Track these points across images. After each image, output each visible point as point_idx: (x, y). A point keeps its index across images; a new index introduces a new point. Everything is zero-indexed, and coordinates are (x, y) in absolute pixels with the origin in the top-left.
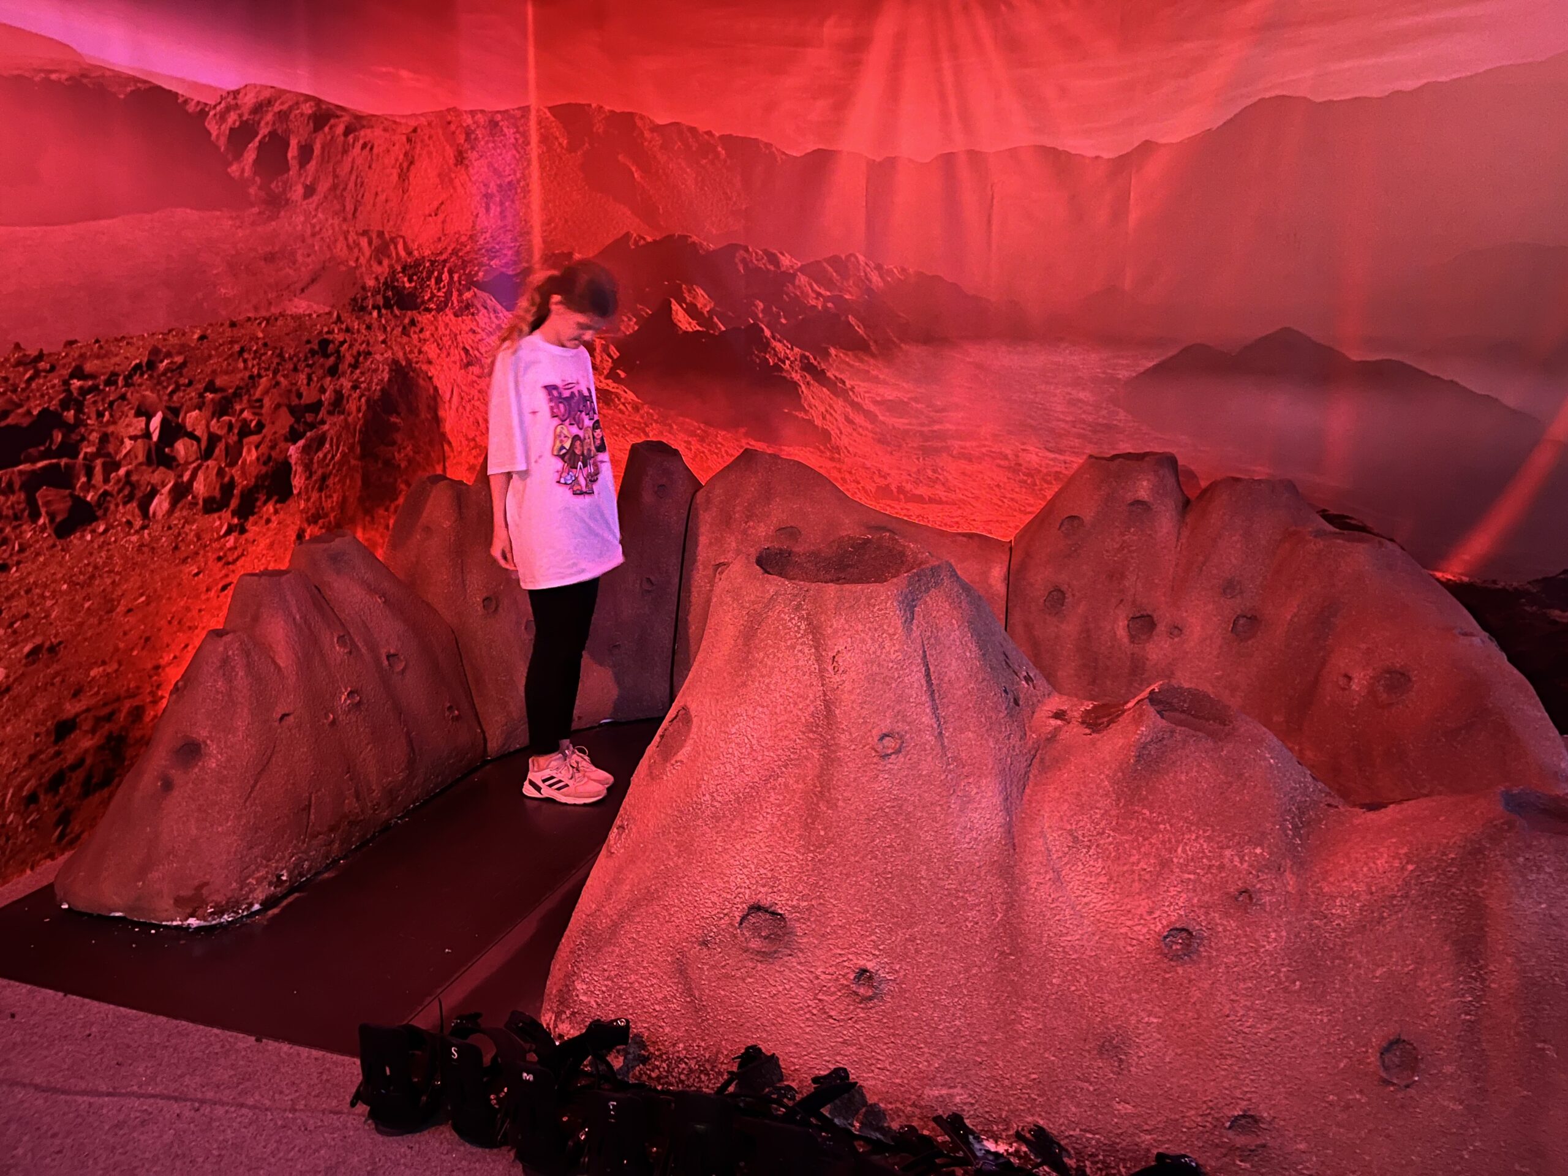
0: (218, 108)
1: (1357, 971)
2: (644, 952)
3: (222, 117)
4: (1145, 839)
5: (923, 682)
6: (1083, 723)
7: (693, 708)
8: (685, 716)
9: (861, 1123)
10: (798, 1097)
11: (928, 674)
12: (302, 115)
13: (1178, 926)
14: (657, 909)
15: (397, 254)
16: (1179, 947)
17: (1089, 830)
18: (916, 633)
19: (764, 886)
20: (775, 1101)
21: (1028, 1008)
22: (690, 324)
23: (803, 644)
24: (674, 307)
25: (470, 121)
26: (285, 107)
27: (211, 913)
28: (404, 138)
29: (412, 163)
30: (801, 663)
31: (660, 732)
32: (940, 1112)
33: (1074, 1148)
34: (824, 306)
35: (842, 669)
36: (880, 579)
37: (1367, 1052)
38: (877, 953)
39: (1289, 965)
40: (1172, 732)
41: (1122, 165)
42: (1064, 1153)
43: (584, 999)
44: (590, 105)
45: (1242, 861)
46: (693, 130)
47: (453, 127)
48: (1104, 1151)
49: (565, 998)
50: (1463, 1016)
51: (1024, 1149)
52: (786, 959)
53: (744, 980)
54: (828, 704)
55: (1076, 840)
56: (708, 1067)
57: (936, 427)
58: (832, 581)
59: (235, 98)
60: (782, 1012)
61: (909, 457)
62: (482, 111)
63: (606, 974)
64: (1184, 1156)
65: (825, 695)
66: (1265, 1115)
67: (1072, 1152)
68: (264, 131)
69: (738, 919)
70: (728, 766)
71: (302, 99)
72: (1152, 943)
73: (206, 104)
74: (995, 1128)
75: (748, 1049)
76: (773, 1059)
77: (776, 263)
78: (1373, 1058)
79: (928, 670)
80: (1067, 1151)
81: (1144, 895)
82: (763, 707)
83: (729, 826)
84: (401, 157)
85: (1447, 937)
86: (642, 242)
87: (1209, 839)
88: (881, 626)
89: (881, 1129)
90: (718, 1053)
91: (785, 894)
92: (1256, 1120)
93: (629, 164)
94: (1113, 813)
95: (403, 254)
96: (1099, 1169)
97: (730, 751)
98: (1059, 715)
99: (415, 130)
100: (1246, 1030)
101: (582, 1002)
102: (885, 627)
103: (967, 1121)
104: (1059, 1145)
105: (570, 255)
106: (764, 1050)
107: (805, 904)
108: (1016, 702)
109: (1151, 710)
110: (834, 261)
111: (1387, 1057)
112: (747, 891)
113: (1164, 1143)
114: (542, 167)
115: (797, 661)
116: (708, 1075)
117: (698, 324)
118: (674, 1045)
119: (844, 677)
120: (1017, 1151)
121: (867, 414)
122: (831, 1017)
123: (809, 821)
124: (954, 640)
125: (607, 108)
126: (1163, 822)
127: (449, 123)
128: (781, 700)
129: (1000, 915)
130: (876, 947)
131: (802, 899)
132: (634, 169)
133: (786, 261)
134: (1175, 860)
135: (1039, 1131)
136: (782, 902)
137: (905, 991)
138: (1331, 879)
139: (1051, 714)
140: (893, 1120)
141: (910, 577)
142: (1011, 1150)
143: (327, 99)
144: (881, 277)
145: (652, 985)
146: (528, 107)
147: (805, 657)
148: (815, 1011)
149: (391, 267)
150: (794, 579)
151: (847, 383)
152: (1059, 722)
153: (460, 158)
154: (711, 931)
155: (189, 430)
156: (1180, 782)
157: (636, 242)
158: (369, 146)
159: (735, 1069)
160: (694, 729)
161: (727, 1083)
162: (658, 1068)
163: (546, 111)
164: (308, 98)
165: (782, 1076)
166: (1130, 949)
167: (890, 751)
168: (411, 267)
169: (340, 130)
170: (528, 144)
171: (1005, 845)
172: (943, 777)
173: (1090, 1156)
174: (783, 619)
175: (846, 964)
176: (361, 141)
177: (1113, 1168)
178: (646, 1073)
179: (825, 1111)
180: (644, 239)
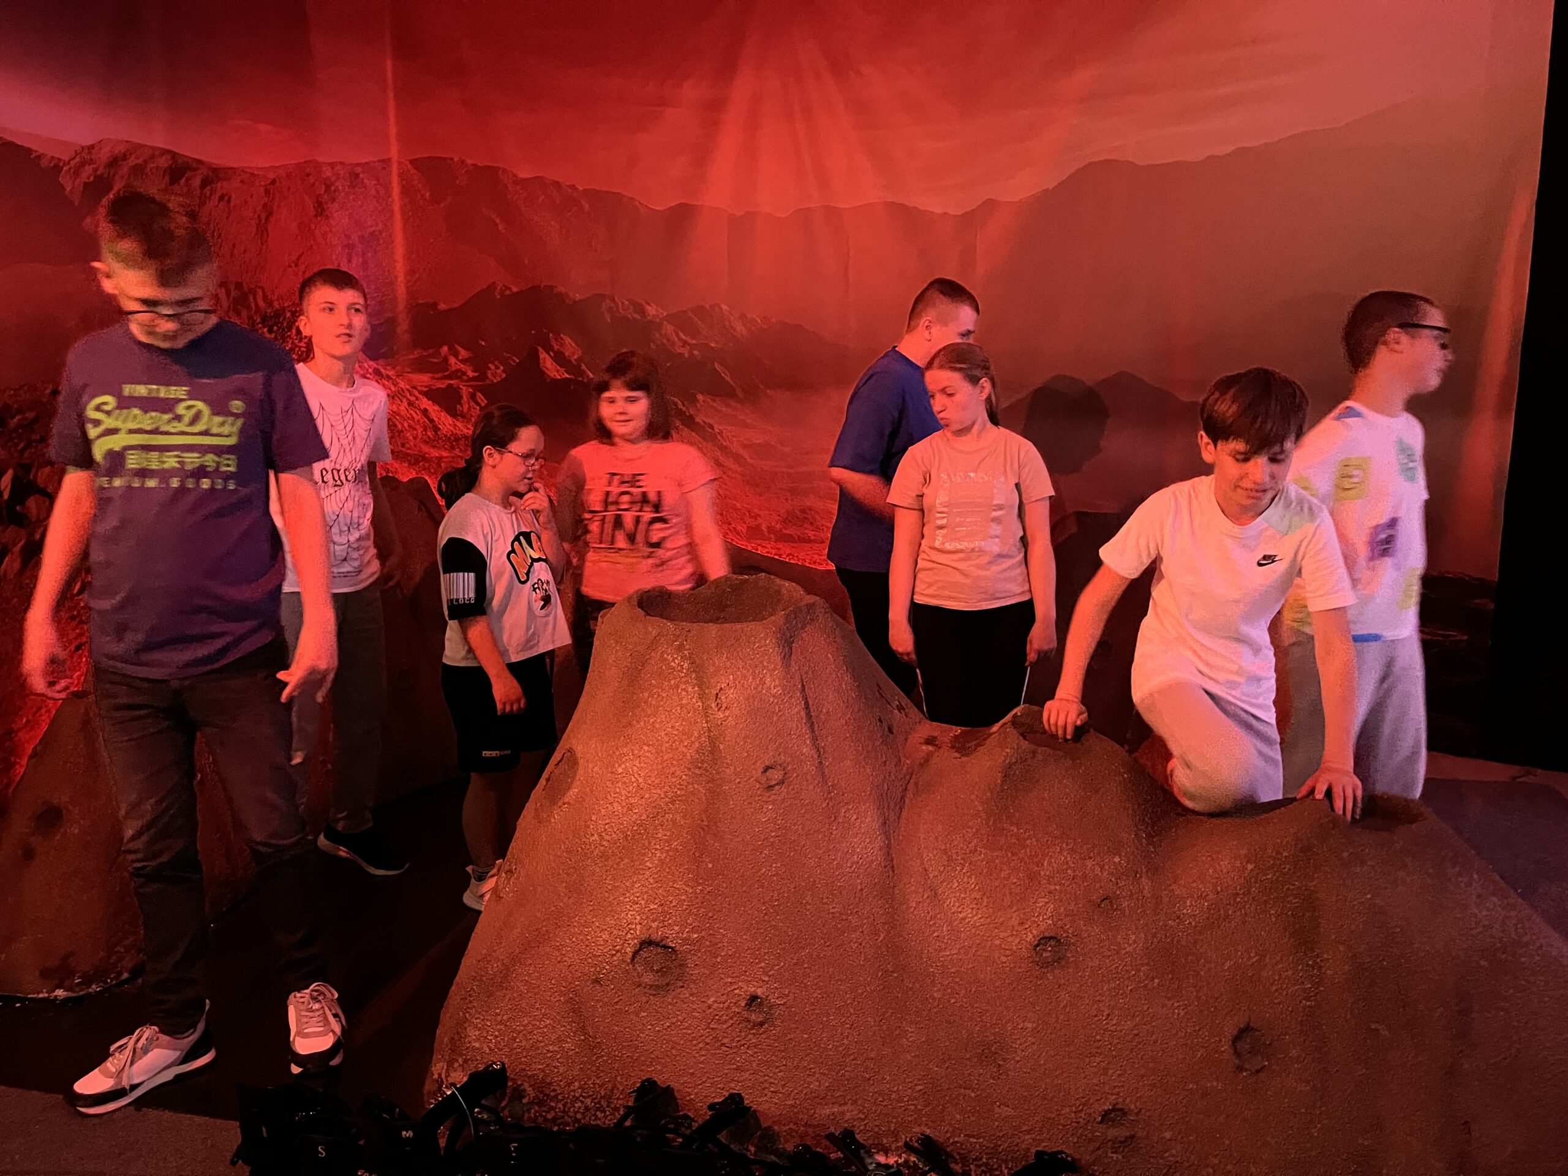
0: (72, 163)
1: (1207, 966)
2: (537, 993)
3: (77, 173)
4: (1013, 854)
5: (803, 713)
6: (953, 747)
7: (579, 749)
8: (572, 759)
9: (756, 1146)
10: (695, 1126)
11: (807, 707)
12: (157, 168)
13: (1047, 934)
14: (548, 949)
15: (257, 305)
16: (1048, 954)
17: (962, 849)
18: (794, 668)
19: (654, 921)
20: (670, 1131)
21: (911, 1022)
22: (558, 371)
23: (685, 683)
24: (541, 356)
25: (328, 174)
26: (140, 161)
27: (78, 984)
28: (262, 190)
29: (270, 214)
30: (684, 702)
31: (545, 775)
32: (832, 1129)
33: (959, 1153)
34: (691, 354)
35: (724, 705)
36: (758, 617)
37: (1221, 1040)
38: (766, 979)
39: (1147, 964)
40: (1034, 752)
41: (968, 221)
42: (950, 1160)
43: (477, 1045)
44: (452, 159)
45: (1102, 868)
46: (557, 184)
47: (312, 179)
48: (986, 1154)
49: (456, 1046)
50: (1304, 1002)
51: (913, 1159)
52: (679, 990)
53: (637, 1015)
54: (712, 741)
55: (950, 859)
56: (604, 1103)
57: (803, 469)
58: (710, 621)
59: (90, 153)
60: (676, 1043)
61: (779, 498)
62: (342, 163)
63: (499, 1018)
64: (1061, 1152)
65: (709, 731)
66: (1132, 1107)
67: (958, 1157)
68: (118, 186)
69: (631, 955)
70: (615, 805)
71: (157, 153)
72: (1024, 953)
73: (59, 159)
74: (885, 1141)
75: (643, 1082)
76: (669, 1091)
77: (642, 311)
78: (1226, 1047)
79: (807, 703)
80: (952, 1157)
81: (1015, 908)
82: (649, 745)
83: (618, 864)
84: (259, 208)
85: (1285, 929)
86: (508, 292)
87: (1073, 851)
88: (762, 662)
89: (775, 1152)
90: (614, 1087)
91: (676, 928)
92: (1123, 1112)
93: (494, 216)
94: (983, 832)
95: (261, 303)
96: (983, 1171)
97: (618, 790)
98: (930, 741)
99: (273, 182)
100: (1111, 1028)
101: (474, 1049)
102: (765, 664)
103: (857, 1136)
104: (945, 1151)
105: (434, 305)
106: (659, 1083)
107: (696, 936)
108: (891, 732)
109: (1013, 734)
110: (699, 311)
111: (1239, 1045)
112: (638, 927)
113: (1043, 1141)
114: (405, 220)
115: (681, 699)
116: (604, 1111)
117: (566, 371)
118: (569, 1085)
119: (727, 713)
120: (906, 1161)
121: (737, 458)
122: (723, 1044)
123: (697, 854)
124: (830, 674)
125: (469, 162)
126: (1029, 838)
127: (308, 175)
128: (666, 739)
129: (882, 936)
130: (766, 974)
131: (693, 931)
132: (498, 221)
133: (651, 310)
134: (1042, 873)
135: (927, 1141)
136: (673, 935)
137: (796, 1014)
138: (1182, 882)
139: (922, 741)
140: (787, 1141)
141: (788, 615)
142: (900, 1161)
143: (181, 153)
144: (744, 325)
145: (546, 1026)
146: (389, 159)
147: (689, 694)
148: (708, 1040)
149: (250, 318)
150: (674, 620)
151: (716, 426)
152: (931, 748)
153: (320, 210)
154: (604, 968)
155: (42, 486)
156: (1043, 799)
157: (502, 293)
158: (226, 198)
159: (630, 1104)
160: (581, 771)
161: (624, 1118)
162: (554, 1109)
163: (408, 163)
164: (164, 152)
165: (678, 1107)
166: (1003, 959)
167: (774, 782)
168: (271, 317)
169: (197, 182)
170: (390, 196)
171: (885, 867)
172: (824, 805)
173: (974, 1160)
174: (666, 659)
175: (737, 991)
176: (219, 194)
177: (996, 1170)
178: (541, 1115)
179: (722, 1137)
180: (510, 289)
